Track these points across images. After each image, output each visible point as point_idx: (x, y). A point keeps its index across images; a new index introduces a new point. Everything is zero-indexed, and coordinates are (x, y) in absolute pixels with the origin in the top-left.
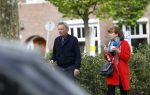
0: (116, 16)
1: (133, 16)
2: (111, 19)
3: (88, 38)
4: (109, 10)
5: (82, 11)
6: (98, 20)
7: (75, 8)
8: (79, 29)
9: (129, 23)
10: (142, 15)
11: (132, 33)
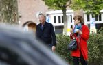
0: (85, 8)
1: (97, 8)
2: (82, 10)
3: (66, 23)
4: (80, 4)
5: (61, 4)
6: (72, 11)
7: (57, 2)
8: (59, 17)
9: (94, 13)
11: (97, 20)
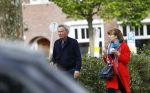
0: (120, 16)
6: (102, 21)
7: (79, 9)
8: (83, 30)
9: (133, 24)
10: (146, 16)
